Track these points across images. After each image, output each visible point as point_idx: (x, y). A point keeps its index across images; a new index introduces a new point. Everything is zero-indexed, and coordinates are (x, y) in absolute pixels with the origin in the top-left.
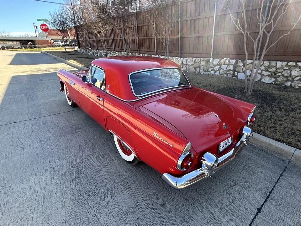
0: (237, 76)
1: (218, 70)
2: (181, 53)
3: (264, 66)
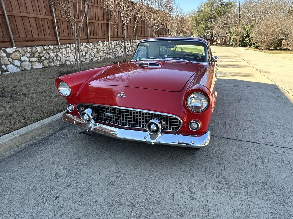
3: (29, 53)
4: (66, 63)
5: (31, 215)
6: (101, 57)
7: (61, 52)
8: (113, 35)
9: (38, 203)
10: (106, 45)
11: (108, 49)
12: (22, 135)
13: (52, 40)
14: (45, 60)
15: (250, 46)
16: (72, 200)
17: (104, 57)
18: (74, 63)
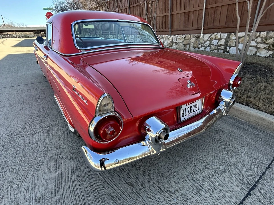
0: (229, 51)
1: (208, 46)
2: (171, 31)
3: (261, 38)
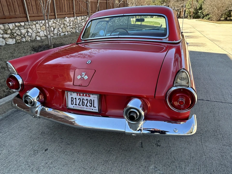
3: (2, 30)
4: (37, 38)
5: (27, 164)
6: (68, 32)
7: (32, 28)
8: (77, 11)
9: (31, 155)
10: (72, 21)
11: (74, 24)
12: (8, 102)
13: (23, 17)
14: (17, 36)
15: (203, 17)
16: (58, 151)
17: (70, 32)
18: (44, 38)
